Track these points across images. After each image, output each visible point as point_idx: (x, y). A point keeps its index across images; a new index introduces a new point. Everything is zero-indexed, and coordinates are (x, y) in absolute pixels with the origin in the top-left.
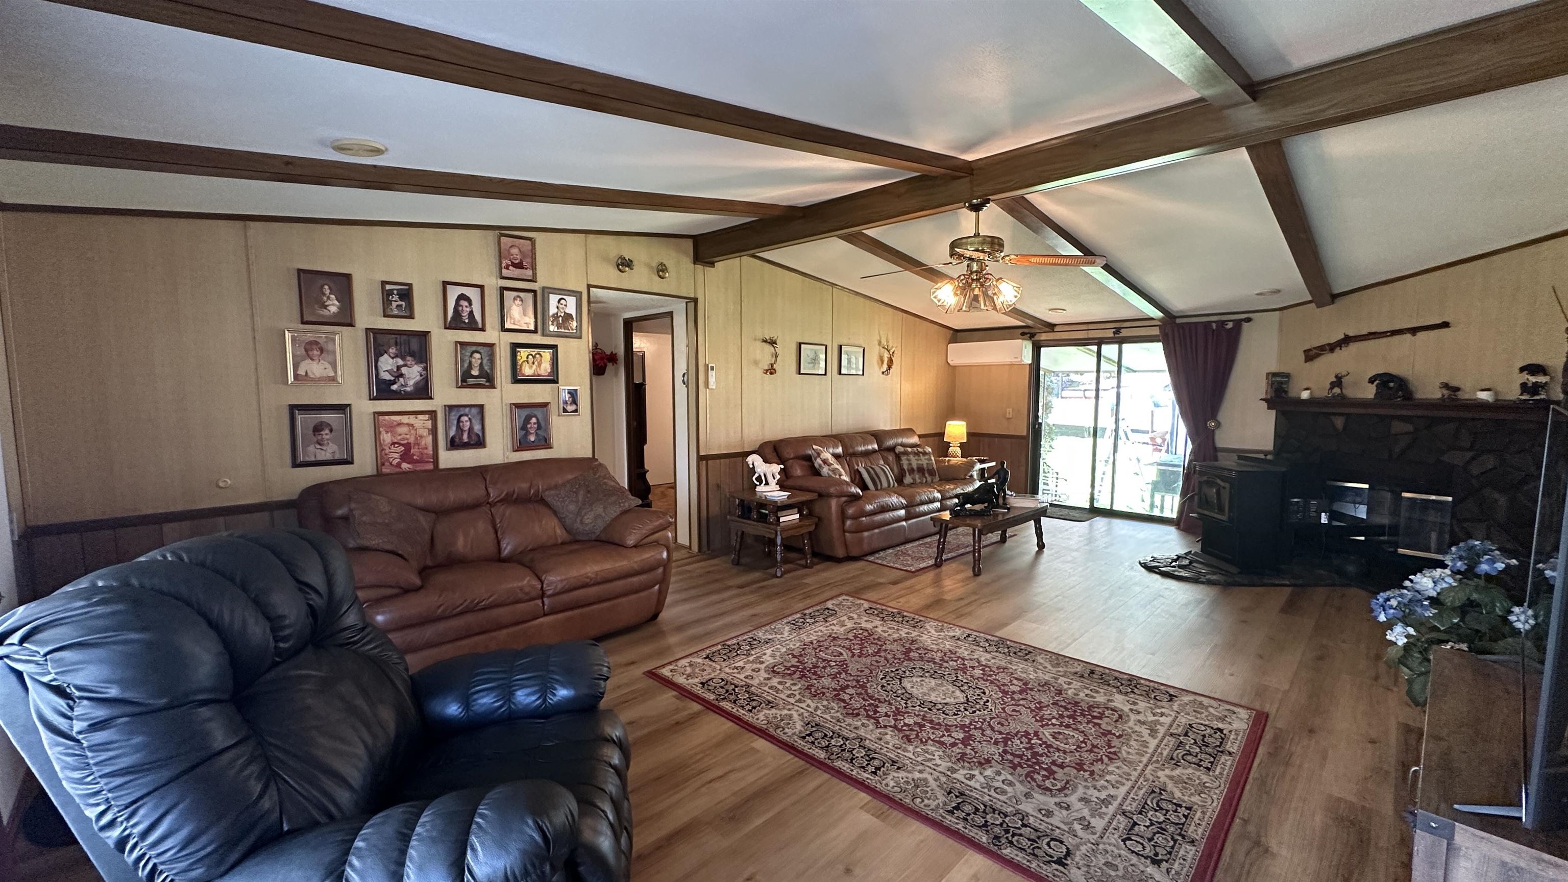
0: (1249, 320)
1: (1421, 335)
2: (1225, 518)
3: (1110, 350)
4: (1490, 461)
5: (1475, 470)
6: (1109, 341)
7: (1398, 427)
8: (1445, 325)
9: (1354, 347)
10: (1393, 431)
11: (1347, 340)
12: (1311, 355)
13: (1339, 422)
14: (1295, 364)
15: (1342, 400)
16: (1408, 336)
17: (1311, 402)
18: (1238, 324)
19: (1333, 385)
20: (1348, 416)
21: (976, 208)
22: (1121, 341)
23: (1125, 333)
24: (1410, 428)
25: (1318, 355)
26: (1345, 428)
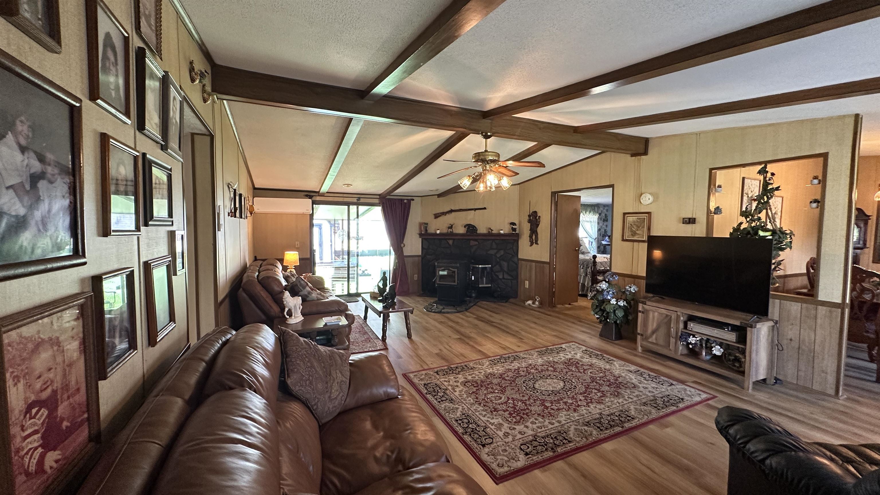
0: (413, 200)
1: (477, 211)
2: (456, 284)
3: (353, 208)
4: (502, 252)
5: (498, 256)
6: (353, 204)
7: (472, 243)
8: (485, 208)
9: (453, 213)
10: (471, 244)
11: (452, 211)
12: (437, 216)
13: (451, 242)
14: (430, 219)
15: (452, 234)
16: (473, 211)
17: (440, 234)
18: (409, 201)
19: (449, 228)
20: (454, 239)
21: (487, 137)
22: (358, 204)
23: (362, 200)
24: (476, 243)
25: (440, 216)
26: (453, 243)
